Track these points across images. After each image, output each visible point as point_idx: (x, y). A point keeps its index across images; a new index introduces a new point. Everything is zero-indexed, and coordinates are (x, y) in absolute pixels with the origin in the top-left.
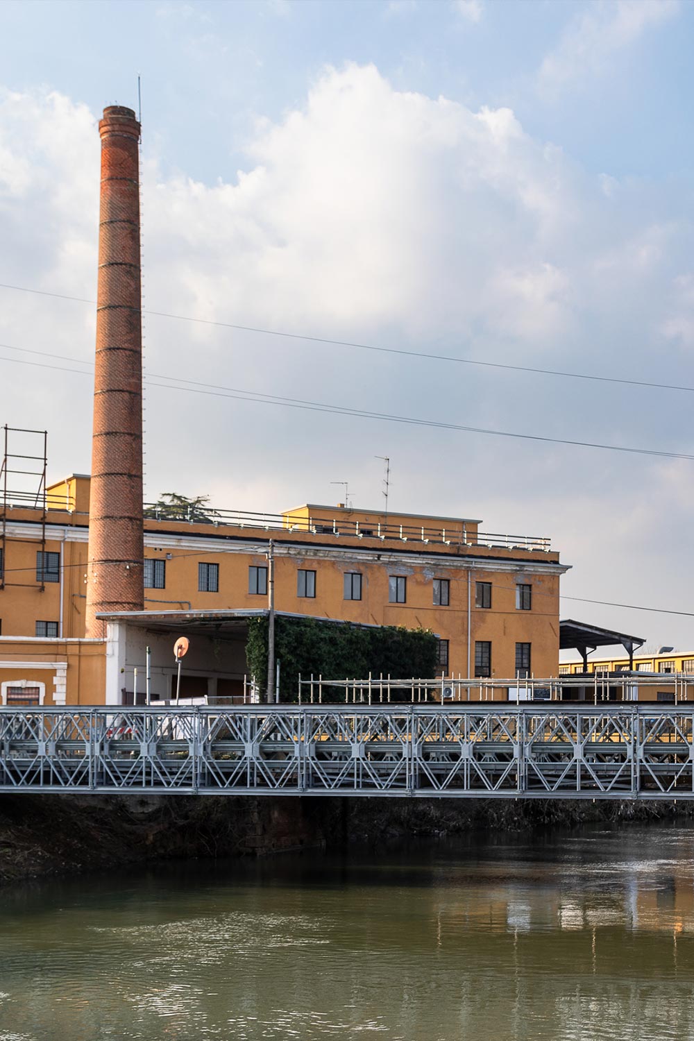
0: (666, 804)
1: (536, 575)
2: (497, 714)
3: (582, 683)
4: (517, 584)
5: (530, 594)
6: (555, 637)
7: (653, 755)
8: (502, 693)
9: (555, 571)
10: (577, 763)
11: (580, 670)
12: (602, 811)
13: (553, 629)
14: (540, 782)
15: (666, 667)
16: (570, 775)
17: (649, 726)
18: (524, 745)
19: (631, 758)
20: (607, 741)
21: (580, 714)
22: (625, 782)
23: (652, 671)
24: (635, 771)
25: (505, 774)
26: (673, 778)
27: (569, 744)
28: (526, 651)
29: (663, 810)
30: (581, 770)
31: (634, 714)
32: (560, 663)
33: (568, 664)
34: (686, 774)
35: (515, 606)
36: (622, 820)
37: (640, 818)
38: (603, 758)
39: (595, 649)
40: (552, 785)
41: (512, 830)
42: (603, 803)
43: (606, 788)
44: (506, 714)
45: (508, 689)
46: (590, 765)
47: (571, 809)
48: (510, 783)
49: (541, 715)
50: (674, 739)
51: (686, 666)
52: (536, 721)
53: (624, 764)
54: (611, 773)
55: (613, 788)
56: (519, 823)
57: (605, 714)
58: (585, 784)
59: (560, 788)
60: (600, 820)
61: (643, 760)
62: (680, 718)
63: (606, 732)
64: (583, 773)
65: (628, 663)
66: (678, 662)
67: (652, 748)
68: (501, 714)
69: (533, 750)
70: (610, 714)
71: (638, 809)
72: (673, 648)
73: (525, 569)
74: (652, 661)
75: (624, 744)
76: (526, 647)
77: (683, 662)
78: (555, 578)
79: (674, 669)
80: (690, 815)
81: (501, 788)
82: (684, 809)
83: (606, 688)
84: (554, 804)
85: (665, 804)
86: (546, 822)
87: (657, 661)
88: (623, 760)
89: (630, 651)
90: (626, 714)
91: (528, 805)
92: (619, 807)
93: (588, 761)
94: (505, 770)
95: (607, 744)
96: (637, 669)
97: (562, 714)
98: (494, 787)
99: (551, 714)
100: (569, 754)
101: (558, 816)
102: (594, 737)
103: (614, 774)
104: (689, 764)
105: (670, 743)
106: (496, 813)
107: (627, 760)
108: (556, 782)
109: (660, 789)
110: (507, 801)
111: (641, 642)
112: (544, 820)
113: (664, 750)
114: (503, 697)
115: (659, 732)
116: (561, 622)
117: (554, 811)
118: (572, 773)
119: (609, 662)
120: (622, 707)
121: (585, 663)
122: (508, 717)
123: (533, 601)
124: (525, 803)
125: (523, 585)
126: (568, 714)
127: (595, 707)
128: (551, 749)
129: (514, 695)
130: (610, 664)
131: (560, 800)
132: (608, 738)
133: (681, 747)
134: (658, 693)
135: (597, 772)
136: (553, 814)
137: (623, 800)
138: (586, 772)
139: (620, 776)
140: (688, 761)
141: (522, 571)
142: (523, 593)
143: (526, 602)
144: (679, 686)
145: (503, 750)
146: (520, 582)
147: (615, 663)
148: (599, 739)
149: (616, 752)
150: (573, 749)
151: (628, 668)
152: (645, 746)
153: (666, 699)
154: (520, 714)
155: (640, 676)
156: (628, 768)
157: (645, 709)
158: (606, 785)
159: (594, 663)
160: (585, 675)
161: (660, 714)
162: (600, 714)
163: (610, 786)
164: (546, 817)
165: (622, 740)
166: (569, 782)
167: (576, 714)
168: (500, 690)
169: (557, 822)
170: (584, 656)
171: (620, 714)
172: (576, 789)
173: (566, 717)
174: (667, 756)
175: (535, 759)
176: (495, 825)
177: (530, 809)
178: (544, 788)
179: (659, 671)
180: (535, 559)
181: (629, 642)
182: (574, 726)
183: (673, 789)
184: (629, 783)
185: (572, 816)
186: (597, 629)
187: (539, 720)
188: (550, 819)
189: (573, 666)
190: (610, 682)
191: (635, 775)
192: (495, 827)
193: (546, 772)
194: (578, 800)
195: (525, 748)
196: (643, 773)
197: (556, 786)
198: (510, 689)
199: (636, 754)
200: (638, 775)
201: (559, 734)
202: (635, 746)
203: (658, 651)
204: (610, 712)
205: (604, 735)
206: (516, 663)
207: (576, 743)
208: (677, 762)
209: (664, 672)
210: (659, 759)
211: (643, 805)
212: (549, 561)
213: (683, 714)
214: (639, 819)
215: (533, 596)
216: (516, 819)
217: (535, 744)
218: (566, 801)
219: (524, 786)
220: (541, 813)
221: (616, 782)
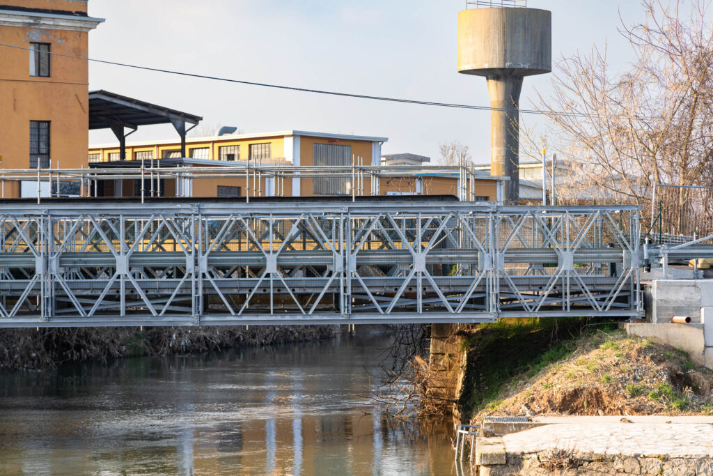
0: (231, 332)
1: (56, 31)
2: (13, 216)
3: (119, 175)
4: (31, 43)
5: (49, 55)
6: (82, 113)
7: (218, 268)
8: (13, 188)
9: (82, 25)
10: (121, 280)
11: (116, 157)
12: (148, 342)
13: (81, 103)
14: (70, 305)
15: (229, 153)
16: (110, 296)
17: (213, 230)
18: (50, 257)
19: (192, 272)
20: (158, 250)
21: (124, 215)
22: (183, 304)
23: (210, 158)
24: (197, 288)
25: (24, 296)
26: (243, 297)
27: (110, 254)
28: (43, 132)
29: (227, 339)
30: (126, 289)
31: (195, 215)
32: (90, 147)
33: (99, 149)
34: (262, 292)
35: (28, 70)
36: (174, 352)
37: (198, 350)
38: (152, 272)
39: (136, 129)
40: (88, 309)
41: (30, 370)
42: (150, 331)
43: (159, 312)
44: (25, 216)
45: (20, 182)
46: (137, 282)
47: (108, 341)
48: (30, 308)
49: (71, 216)
50: (245, 247)
51: (255, 151)
52: (65, 225)
53: (182, 280)
54: (166, 292)
55: (167, 312)
56: (39, 361)
57: (156, 215)
58: (130, 307)
59: (98, 313)
60: (146, 355)
61: (208, 275)
62: (253, 219)
63: (157, 238)
64: (129, 292)
65: (180, 147)
66: (244, 147)
67: (218, 258)
68: (18, 216)
69: (61, 263)
70: (163, 214)
71: (195, 339)
72: (236, 128)
73: (42, 22)
74: (210, 145)
75: (182, 254)
76: (44, 126)
77: (250, 146)
78: (82, 35)
79: (239, 155)
80: (262, 345)
81: (19, 314)
82: (254, 337)
83: (155, 181)
84: (85, 335)
85: (229, 332)
86: (75, 358)
87: (216, 145)
88: (180, 275)
89: (182, 133)
90: (184, 214)
91: (50, 336)
92: (170, 336)
93: (134, 276)
94: (23, 290)
95: (159, 254)
96: (191, 156)
97: (101, 215)
98: (9, 313)
99: (85, 216)
100: (108, 269)
101: (91, 350)
102: (143, 245)
103: (170, 293)
104: (267, 279)
105: (240, 252)
106: (8, 348)
107: (186, 275)
108: (93, 305)
109: (229, 312)
110: (22, 331)
111: (195, 120)
112: (72, 356)
113: (234, 260)
114: (13, 192)
115: (226, 238)
116: (90, 93)
117: (85, 343)
118: (113, 292)
119: (153, 146)
120: (179, 206)
121: (123, 148)
122: (26, 220)
123: (54, 65)
124: (47, 333)
125: (40, 44)
126: (108, 215)
127: (142, 206)
128: (85, 262)
129: (29, 190)
130: (155, 149)
131: (93, 328)
132: (159, 246)
133: (256, 257)
134: (218, 186)
135: (147, 292)
136: (84, 347)
137: (176, 328)
138: (132, 292)
139: (177, 296)
140: (264, 275)
141: (36, 24)
142: (39, 53)
143: (44, 65)
144: (251, 178)
145: (21, 264)
146: (35, 39)
147: (161, 148)
148: (148, 247)
149: (171, 265)
150: (115, 261)
151: (178, 155)
152: (209, 256)
153: (230, 195)
154: (44, 216)
155: (195, 165)
156: (188, 285)
157: (210, 207)
158: (159, 307)
159: (133, 147)
160: (122, 163)
161: (229, 215)
162: (150, 215)
163: (164, 309)
164: (75, 352)
165: (179, 248)
166: (111, 305)
167: (119, 215)
168: (9, 184)
169: (89, 357)
170: (122, 138)
171: (176, 215)
172: (120, 314)
173: (104, 219)
174: (236, 269)
175: (63, 276)
176: (6, 364)
177: (54, 341)
178: (77, 313)
179: (220, 158)
180: (55, 9)
181: (181, 120)
182: (115, 231)
183: (246, 312)
184: (189, 304)
185: (108, 350)
186: (138, 102)
187: (68, 223)
188: (80, 354)
189: (106, 152)
190: (161, 173)
191: (197, 294)
192: (7, 367)
193: (79, 292)
194: (117, 328)
195: (51, 261)
196: (208, 292)
197: (93, 310)
198: (22, 182)
199: (197, 266)
200: (200, 293)
201: (94, 242)
202: (196, 256)
203: (217, 133)
204: (164, 212)
205: (155, 242)
206: (31, 148)
207: (119, 253)
208: (250, 277)
209: (226, 159)
210: (225, 272)
211: (202, 333)
212: (74, 12)
213: (258, 214)
214: (196, 351)
215: (53, 59)
216: (34, 355)
217: (64, 255)
218: (100, 331)
219: (50, 310)
220: (68, 346)
221: (172, 304)
